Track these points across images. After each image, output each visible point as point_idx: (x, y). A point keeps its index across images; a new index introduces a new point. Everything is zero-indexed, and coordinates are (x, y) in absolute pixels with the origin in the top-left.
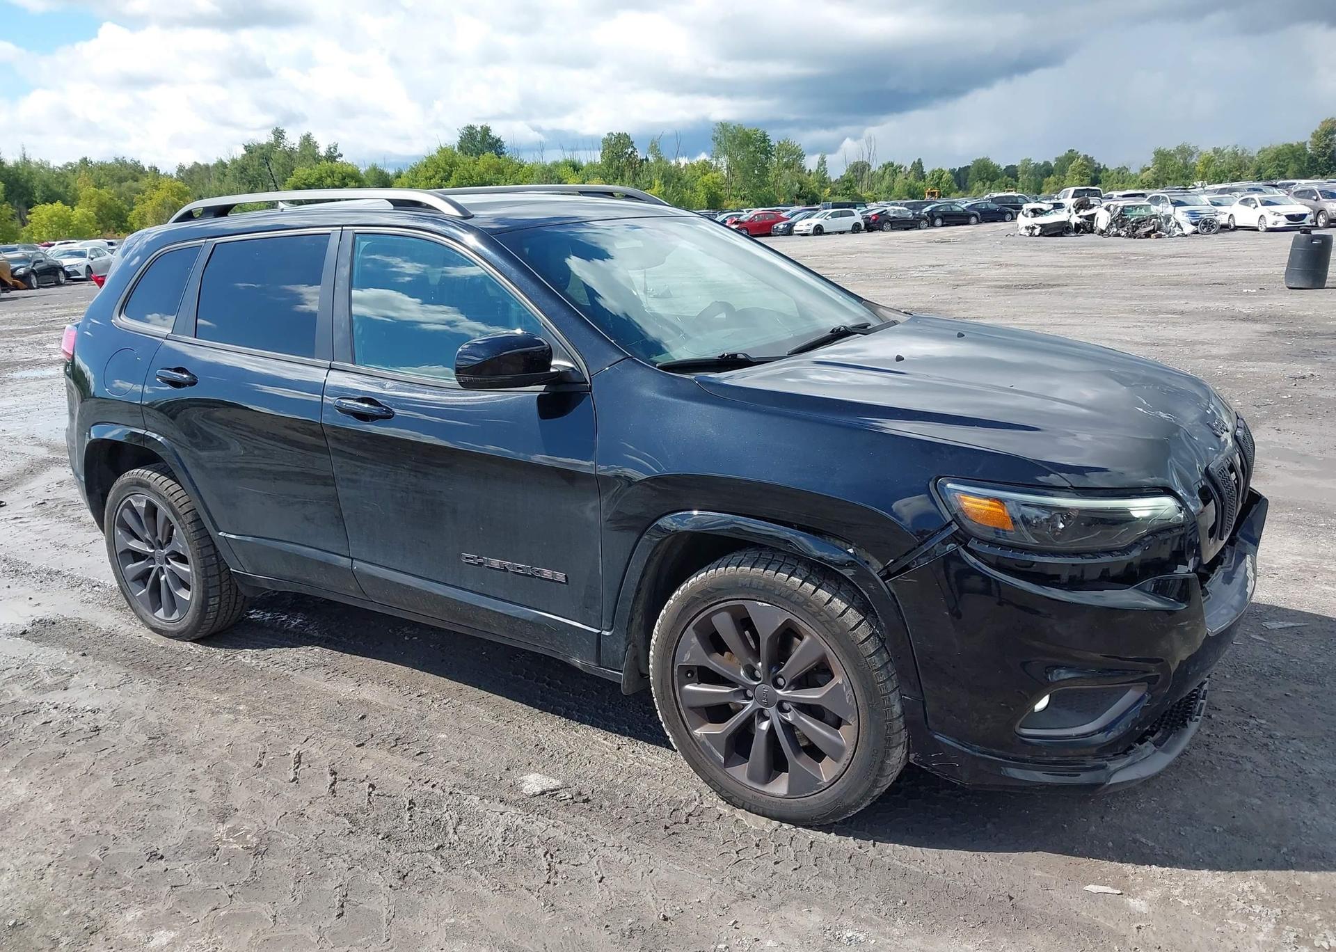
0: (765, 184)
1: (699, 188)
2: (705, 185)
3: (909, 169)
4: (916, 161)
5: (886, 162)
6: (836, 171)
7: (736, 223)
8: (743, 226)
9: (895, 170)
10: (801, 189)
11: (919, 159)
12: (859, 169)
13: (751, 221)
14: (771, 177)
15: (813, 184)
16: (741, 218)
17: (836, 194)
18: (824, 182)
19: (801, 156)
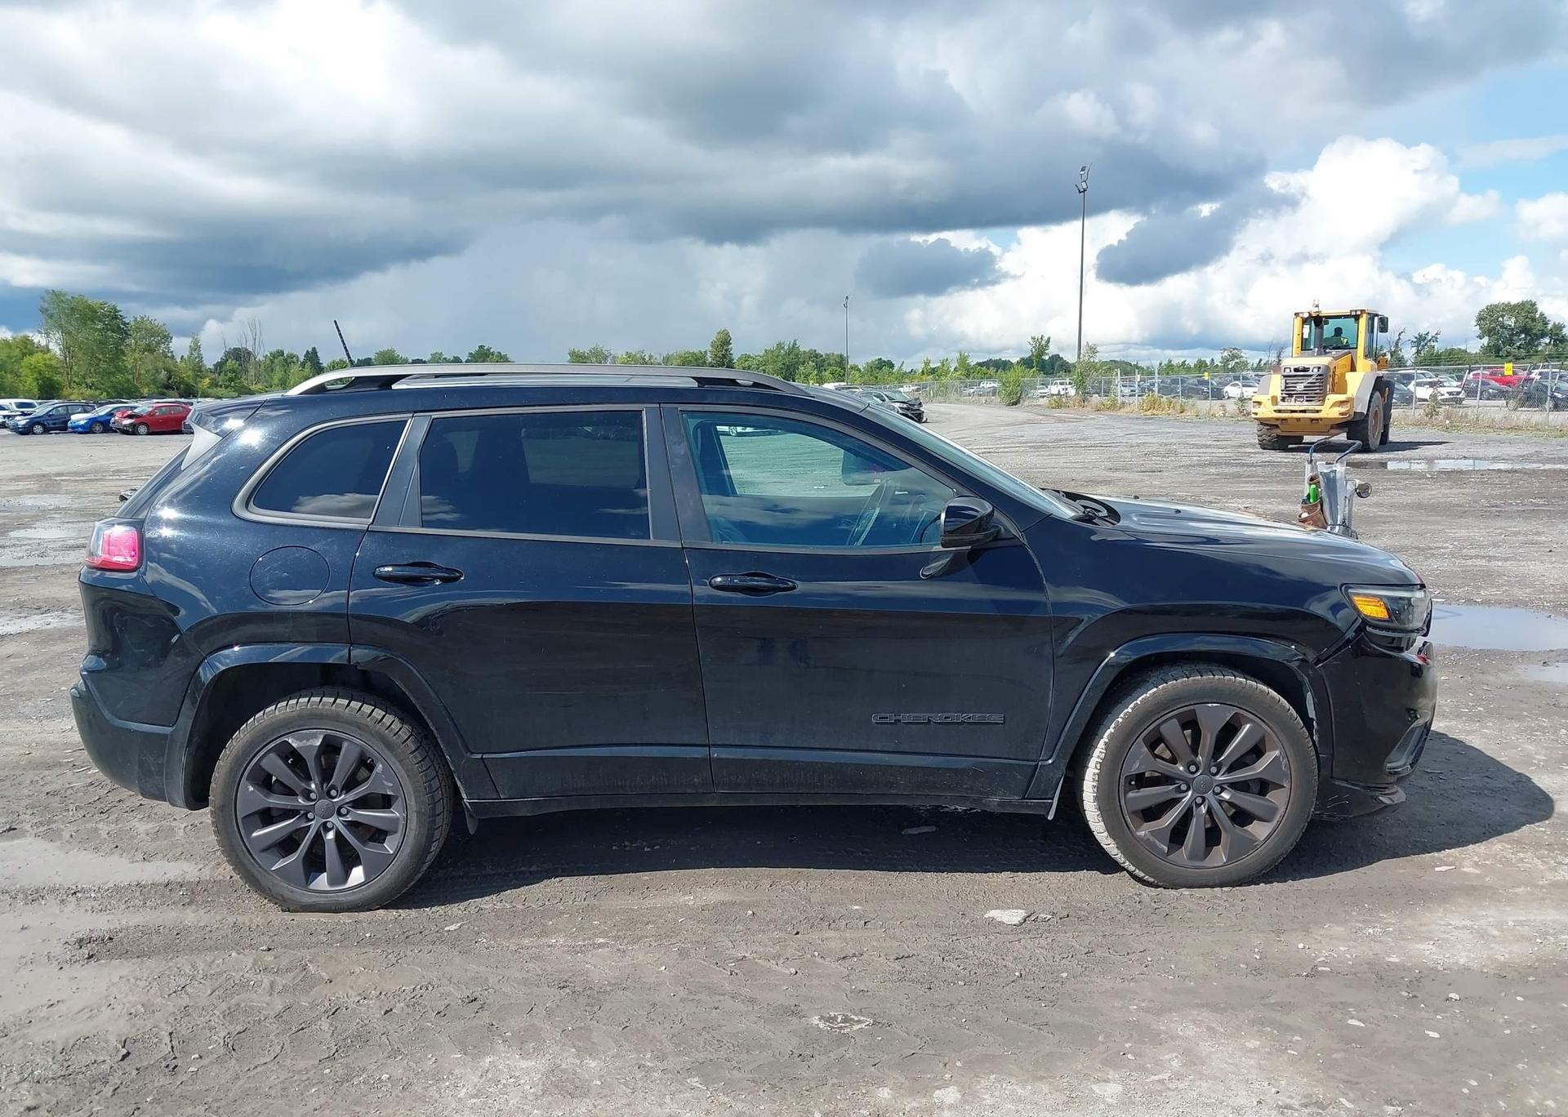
0: (120, 370)
1: (24, 371)
2: (33, 369)
3: (302, 359)
4: (310, 350)
5: (274, 349)
6: (210, 359)
7: (130, 417)
8: (140, 420)
9: (285, 360)
10: (169, 378)
11: (314, 349)
12: (239, 356)
13: (151, 414)
14: (128, 361)
15: (187, 375)
16: (136, 411)
17: (216, 386)
18: (199, 370)
19: (167, 338)
